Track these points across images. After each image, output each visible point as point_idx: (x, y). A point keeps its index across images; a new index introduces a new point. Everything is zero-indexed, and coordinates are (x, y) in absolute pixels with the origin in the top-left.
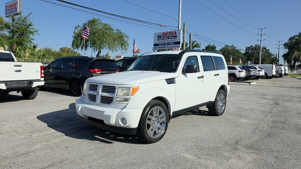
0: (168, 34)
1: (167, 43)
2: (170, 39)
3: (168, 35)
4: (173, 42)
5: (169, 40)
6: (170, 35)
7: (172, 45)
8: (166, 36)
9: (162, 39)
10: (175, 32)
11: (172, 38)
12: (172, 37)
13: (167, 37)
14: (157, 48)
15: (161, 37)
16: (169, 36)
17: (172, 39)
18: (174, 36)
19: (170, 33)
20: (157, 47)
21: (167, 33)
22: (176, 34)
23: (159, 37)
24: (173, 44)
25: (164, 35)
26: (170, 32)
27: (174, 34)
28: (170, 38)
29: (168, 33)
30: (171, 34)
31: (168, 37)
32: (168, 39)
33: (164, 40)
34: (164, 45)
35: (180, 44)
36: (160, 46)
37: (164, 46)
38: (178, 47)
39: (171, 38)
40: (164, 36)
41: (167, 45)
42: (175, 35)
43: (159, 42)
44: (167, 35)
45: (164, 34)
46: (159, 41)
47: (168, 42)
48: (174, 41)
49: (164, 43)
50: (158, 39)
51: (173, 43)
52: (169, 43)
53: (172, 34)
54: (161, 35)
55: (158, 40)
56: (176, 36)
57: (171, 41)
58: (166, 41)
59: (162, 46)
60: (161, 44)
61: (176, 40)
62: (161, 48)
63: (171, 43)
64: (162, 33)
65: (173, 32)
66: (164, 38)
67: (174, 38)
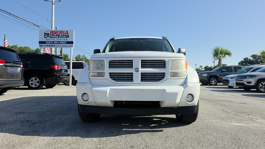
0: (58, 33)
1: (57, 42)
2: (61, 38)
3: (59, 34)
4: (65, 42)
6: (61, 34)
7: (63, 44)
8: (55, 35)
9: (50, 37)
10: (67, 31)
11: (63, 37)
12: (63, 36)
13: (57, 36)
14: (44, 46)
15: (49, 35)
16: (60, 34)
19: (61, 32)
20: (44, 45)
22: (68, 34)
23: (46, 35)
24: (65, 44)
25: (52, 33)
26: (60, 31)
27: (66, 33)
29: (58, 31)
30: (62, 33)
31: (59, 36)
32: (59, 37)
33: (53, 38)
34: (53, 43)
35: (73, 44)
36: (47, 44)
37: (54, 45)
38: (70, 46)
39: (62, 37)
40: (53, 34)
41: (57, 43)
42: (67, 35)
43: (47, 39)
44: (57, 34)
45: (53, 32)
46: (46, 39)
47: (59, 41)
48: (65, 40)
49: (53, 42)
50: (45, 37)
51: (64, 42)
52: (59, 42)
53: (63, 33)
54: (49, 32)
55: (45, 38)
56: (68, 36)
57: (62, 40)
58: (56, 40)
59: (51, 45)
60: (49, 42)
61: (69, 40)
62: (49, 46)
63: (62, 42)
64: (51, 31)
65: (64, 31)
66: (53, 37)
67: (66, 37)
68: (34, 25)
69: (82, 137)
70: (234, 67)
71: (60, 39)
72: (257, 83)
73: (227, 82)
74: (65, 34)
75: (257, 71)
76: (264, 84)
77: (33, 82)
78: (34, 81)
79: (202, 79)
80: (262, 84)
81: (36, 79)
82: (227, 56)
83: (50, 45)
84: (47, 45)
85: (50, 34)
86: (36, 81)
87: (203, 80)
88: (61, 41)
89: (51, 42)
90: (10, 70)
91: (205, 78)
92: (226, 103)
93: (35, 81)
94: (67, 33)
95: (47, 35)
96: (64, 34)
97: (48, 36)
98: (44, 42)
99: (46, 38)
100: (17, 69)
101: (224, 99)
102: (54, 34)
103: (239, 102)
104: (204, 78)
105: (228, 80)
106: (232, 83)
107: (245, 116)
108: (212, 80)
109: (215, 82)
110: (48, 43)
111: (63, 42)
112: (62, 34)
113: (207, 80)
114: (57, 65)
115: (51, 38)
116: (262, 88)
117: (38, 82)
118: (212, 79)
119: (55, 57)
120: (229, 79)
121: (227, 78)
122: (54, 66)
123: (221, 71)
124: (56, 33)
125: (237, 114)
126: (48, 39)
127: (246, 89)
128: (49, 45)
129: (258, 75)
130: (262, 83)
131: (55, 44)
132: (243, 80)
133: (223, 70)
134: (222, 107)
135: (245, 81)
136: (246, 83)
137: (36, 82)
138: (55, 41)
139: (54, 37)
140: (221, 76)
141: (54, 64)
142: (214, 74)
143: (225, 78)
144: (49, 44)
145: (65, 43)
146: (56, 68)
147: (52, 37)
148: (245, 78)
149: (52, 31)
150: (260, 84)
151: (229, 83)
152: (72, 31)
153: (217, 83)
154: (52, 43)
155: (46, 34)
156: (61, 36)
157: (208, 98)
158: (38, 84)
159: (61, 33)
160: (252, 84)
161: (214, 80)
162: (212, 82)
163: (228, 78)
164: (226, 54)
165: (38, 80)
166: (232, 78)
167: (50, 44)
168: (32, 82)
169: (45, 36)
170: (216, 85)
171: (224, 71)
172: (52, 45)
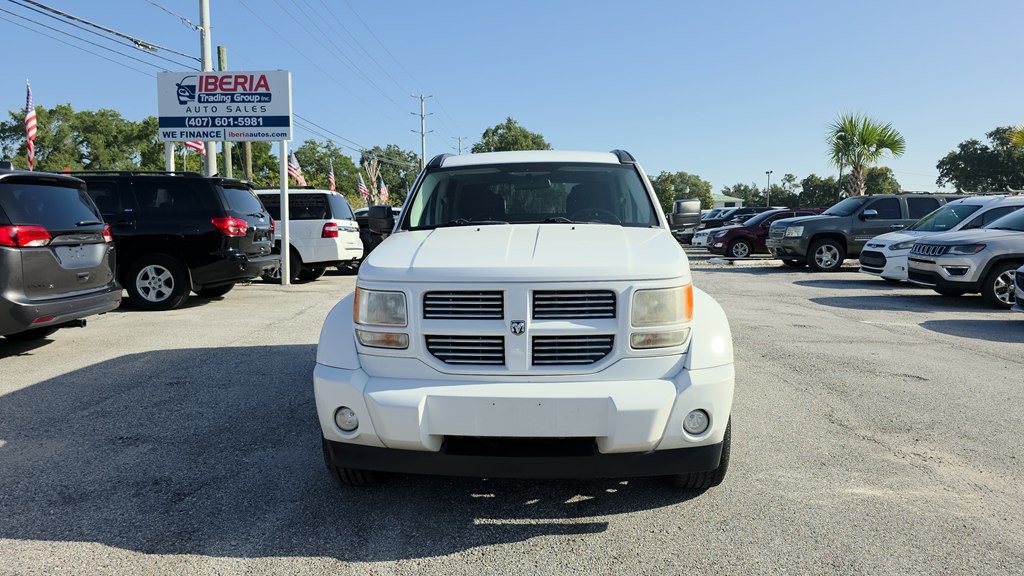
0: (230, 83)
1: (228, 118)
2: (242, 105)
3: (232, 86)
4: (258, 118)
5: (234, 106)
6: (240, 88)
7: (251, 126)
8: (219, 91)
9: (200, 101)
10: (263, 77)
11: (249, 101)
12: (249, 94)
13: (226, 95)
14: (178, 135)
15: (197, 92)
16: (235, 89)
17: (249, 106)
18: (260, 94)
19: (241, 80)
20: (178, 130)
21: (225, 80)
22: (266, 86)
23: (186, 91)
24: (258, 125)
25: (207, 84)
26: (237, 77)
27: (259, 85)
28: (240, 99)
29: (230, 77)
30: (243, 84)
31: (232, 95)
32: (233, 101)
33: (210, 105)
34: (214, 125)
35: (288, 125)
36: (191, 126)
37: (215, 129)
38: (278, 135)
39: (243, 101)
40: (210, 87)
41: (229, 125)
42: (262, 90)
43: (189, 110)
44: (225, 87)
45: (211, 81)
46: (185, 107)
47: (234, 114)
48: (259, 113)
49: (213, 118)
50: (182, 99)
51: (254, 121)
52: (236, 119)
53: (247, 86)
54: (195, 82)
55: (182, 103)
56: (269, 95)
57: (246, 109)
58: (222, 110)
59: (206, 130)
60: (195, 118)
61: (272, 110)
62: (199, 135)
63: (244, 117)
64: (201, 78)
65: (252, 77)
66: (211, 98)
67: (260, 101)
68: (133, 44)
69: (342, 558)
70: (909, 199)
71: (238, 109)
72: (989, 273)
73: (875, 261)
74: (256, 90)
75: (989, 226)
76: (1013, 277)
77: (150, 283)
78: (153, 278)
79: (784, 247)
80: (1005, 278)
81: (159, 272)
82: (885, 151)
83: (201, 130)
84: (192, 130)
85: (200, 90)
86: (160, 280)
87: (789, 251)
88: (244, 114)
89: (203, 121)
90: (67, 258)
91: (795, 245)
92: (851, 378)
93: (156, 280)
94: (262, 83)
95: (187, 94)
96: (251, 89)
97: (192, 97)
98: (179, 122)
99: (185, 103)
100: (93, 252)
101: (850, 351)
102: (213, 87)
103: (901, 371)
104: (792, 244)
105: (881, 255)
106: (897, 265)
107: (904, 449)
108: (821, 252)
109: (834, 256)
110: (192, 122)
111: (250, 117)
112: (245, 89)
113: (804, 252)
114: (234, 218)
115: (206, 105)
116: (1006, 291)
117: (168, 283)
118: (824, 248)
119: (225, 187)
120: (885, 251)
121: (878, 246)
122: (224, 221)
123: (857, 214)
124: (222, 83)
125: (879, 436)
126: (193, 110)
127: (951, 294)
128: (196, 130)
129: (995, 244)
130: (1008, 272)
131: (221, 126)
132: (934, 263)
133: (867, 212)
134: (834, 401)
135: (942, 266)
136: (945, 274)
137: (162, 283)
138: (221, 118)
139: (214, 102)
140: (859, 232)
141: (222, 215)
142: (832, 228)
143: (870, 245)
144: (196, 126)
145: (258, 123)
146: (231, 229)
147: (207, 102)
148: (945, 253)
149: (207, 77)
150: (999, 279)
151: (883, 266)
152: (282, 75)
153: (841, 262)
154: (207, 125)
155: (182, 87)
156: (242, 94)
157: (790, 347)
158: (168, 292)
159: (240, 84)
160: (967, 278)
161: (829, 249)
162: (821, 260)
163: (883, 246)
164: (881, 144)
165: (167, 274)
166: (896, 247)
167: (202, 126)
168: (146, 283)
169: (179, 95)
170: (838, 269)
171: (868, 216)
172: (209, 129)
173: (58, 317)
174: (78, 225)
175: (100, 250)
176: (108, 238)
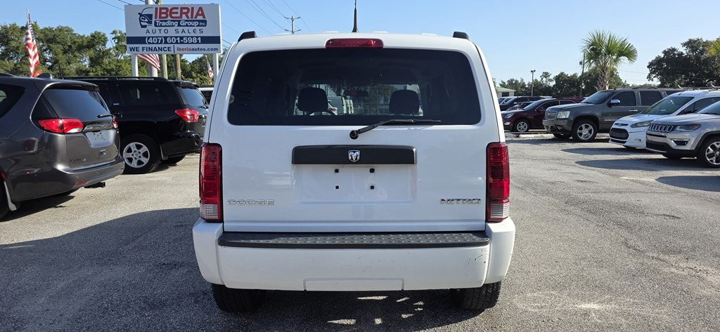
0: (177, 13)
1: (176, 37)
2: (186, 29)
3: (178, 15)
4: (197, 37)
5: (180, 29)
6: (184, 16)
7: (192, 43)
8: (169, 18)
9: (156, 25)
10: (201, 9)
11: (191, 26)
12: (191, 21)
13: (174, 21)
14: (141, 49)
15: (154, 20)
16: (181, 17)
17: (191, 29)
18: (199, 21)
19: (185, 11)
20: (140, 46)
21: (174, 11)
22: (203, 15)
23: (146, 18)
24: (198, 43)
25: (161, 13)
26: (182, 9)
27: (198, 14)
28: (185, 24)
29: (177, 8)
30: (186, 14)
31: (179, 21)
32: (179, 25)
33: (163, 28)
34: (166, 43)
35: (219, 43)
36: (149, 43)
37: (167, 46)
38: (212, 49)
39: (187, 25)
40: (163, 15)
41: (177, 43)
42: (200, 18)
43: (148, 31)
44: (173, 15)
45: (163, 11)
46: (145, 29)
47: (180, 34)
48: (198, 34)
49: (166, 38)
50: (143, 24)
51: (195, 39)
52: (182, 38)
53: (189, 15)
54: (152, 12)
55: (143, 26)
56: (205, 21)
57: (189, 32)
58: (172, 32)
59: (160, 46)
60: (153, 37)
61: (207, 32)
62: (155, 49)
63: (188, 37)
64: (156, 9)
65: (193, 8)
66: (164, 24)
67: (199, 26)
70: (641, 92)
71: (183, 31)
72: (703, 144)
73: (621, 135)
74: (196, 17)
75: (701, 111)
76: (718, 146)
77: (133, 155)
78: (135, 151)
79: (556, 126)
80: (713, 147)
81: (139, 147)
82: (623, 58)
83: (157, 46)
84: (150, 46)
85: (156, 17)
86: (139, 153)
87: (559, 128)
88: (187, 35)
89: (158, 40)
91: (564, 124)
92: (630, 218)
93: (137, 153)
94: (200, 13)
95: (146, 20)
96: (192, 17)
97: (150, 23)
98: (141, 40)
99: (145, 26)
101: (622, 199)
102: (166, 15)
103: (661, 212)
104: (561, 123)
105: (625, 131)
106: (637, 137)
107: (681, 265)
108: (581, 129)
109: (590, 131)
110: (150, 40)
111: (192, 37)
112: (188, 17)
113: (570, 129)
114: (190, 109)
115: (160, 28)
116: (713, 156)
117: (145, 155)
118: (583, 126)
119: (183, 87)
120: (628, 128)
121: (623, 125)
122: (184, 112)
123: (606, 102)
124: (171, 13)
125: (662, 256)
126: (151, 31)
127: (675, 158)
128: (153, 46)
129: (707, 124)
130: (715, 143)
131: (172, 43)
132: (665, 137)
133: (612, 102)
134: (625, 233)
135: (671, 139)
136: (673, 144)
137: (141, 155)
138: (171, 37)
139: (166, 26)
140: (605, 115)
141: (182, 107)
142: (588, 112)
143: (617, 124)
144: (153, 43)
145: (198, 41)
146: (189, 117)
147: (161, 26)
148: (673, 130)
149: (161, 9)
150: (709, 148)
151: (626, 138)
152: (215, 7)
153: (595, 135)
154: (161, 43)
155: (143, 16)
156: (186, 21)
157: (582, 196)
158: (145, 161)
159: (184, 13)
160: (688, 147)
161: (587, 127)
162: (581, 134)
163: (627, 125)
164: (621, 54)
165: (145, 149)
166: (635, 125)
167: (157, 43)
168: (130, 155)
169: (140, 21)
170: (592, 140)
171: (614, 104)
172: (163, 46)
173: (90, 181)
174: (99, 117)
175: (112, 133)
176: (115, 126)
